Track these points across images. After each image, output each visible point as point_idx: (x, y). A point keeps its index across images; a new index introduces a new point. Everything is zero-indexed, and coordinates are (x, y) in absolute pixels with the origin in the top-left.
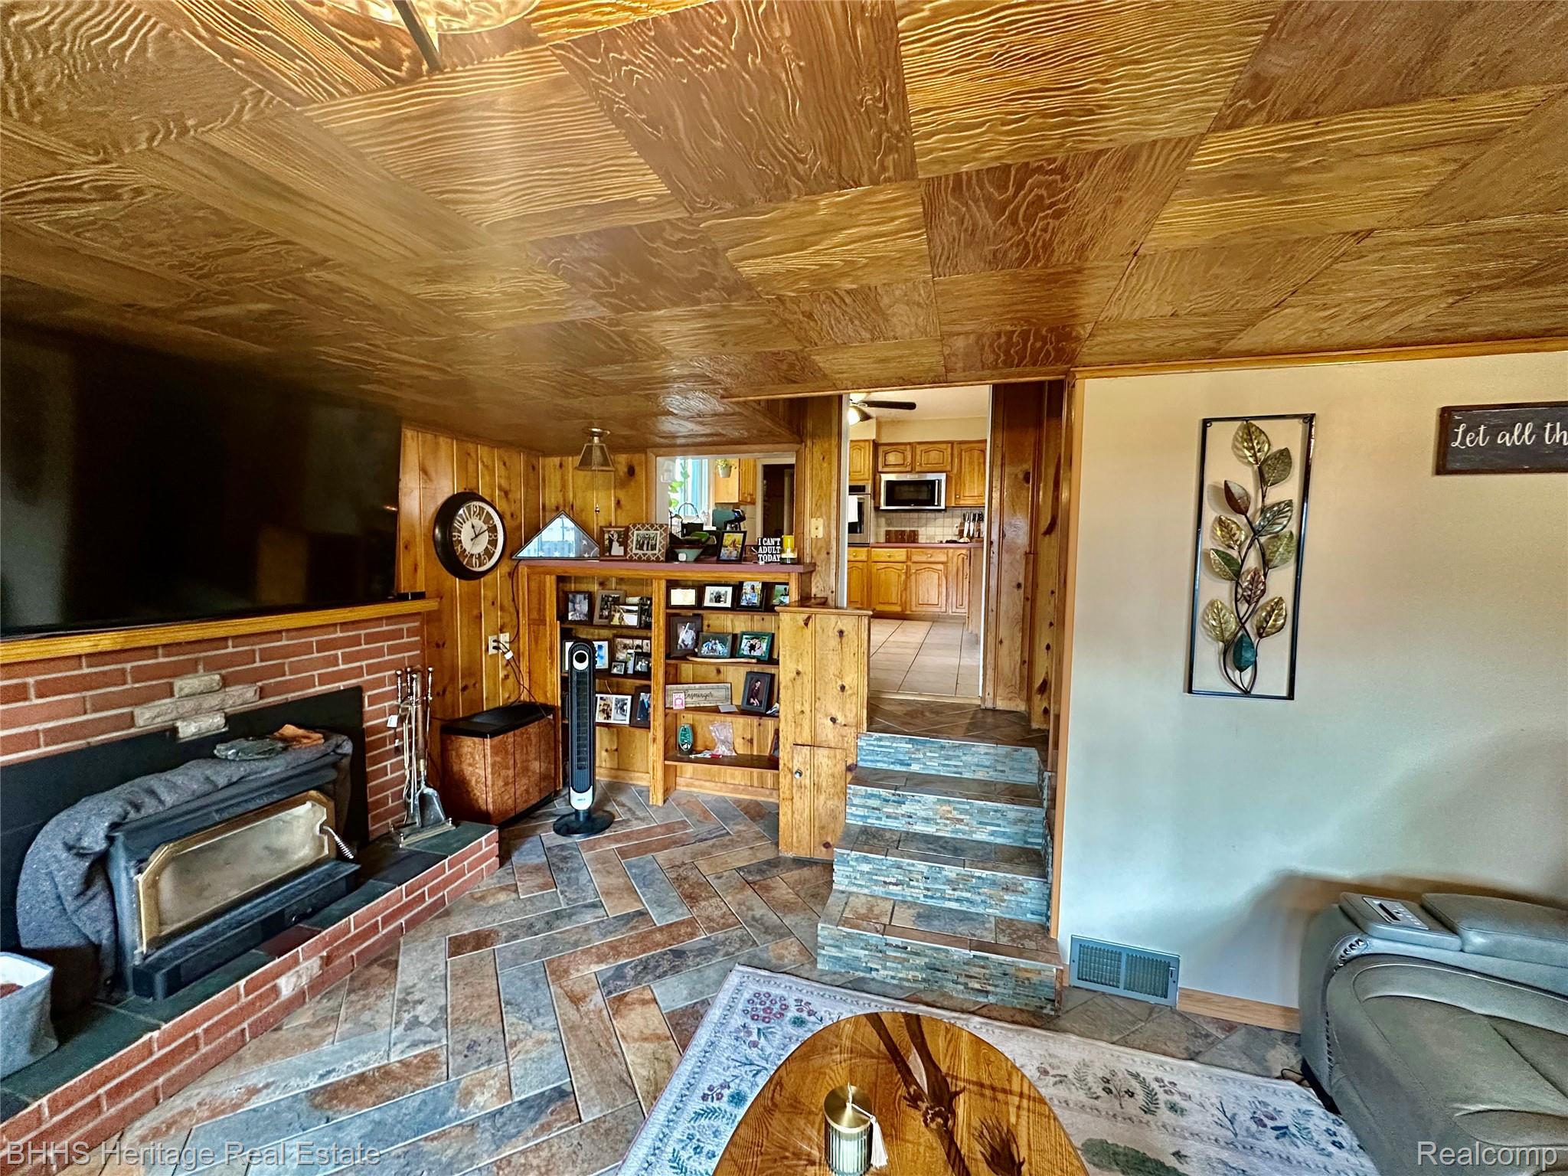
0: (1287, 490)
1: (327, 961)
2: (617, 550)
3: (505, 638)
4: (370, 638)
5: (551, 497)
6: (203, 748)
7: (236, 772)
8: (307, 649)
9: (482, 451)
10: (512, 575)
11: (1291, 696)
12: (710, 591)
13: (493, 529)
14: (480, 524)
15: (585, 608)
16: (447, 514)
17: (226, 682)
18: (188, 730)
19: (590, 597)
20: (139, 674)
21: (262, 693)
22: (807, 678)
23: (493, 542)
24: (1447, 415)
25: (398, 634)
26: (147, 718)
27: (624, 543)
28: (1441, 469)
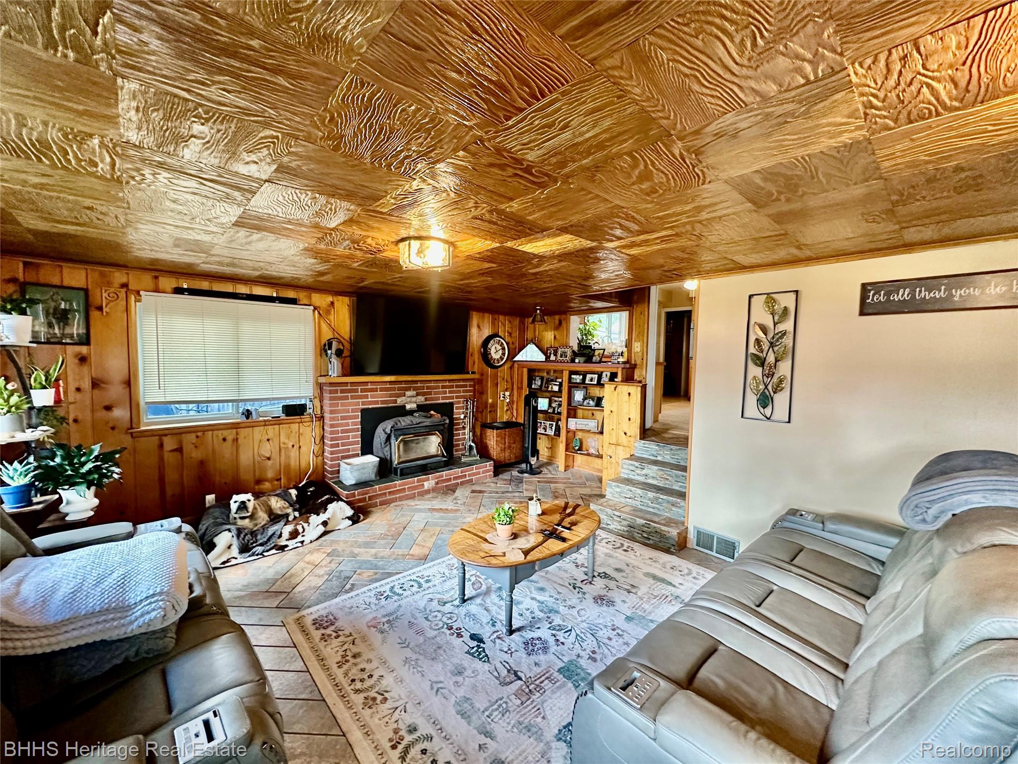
1: (437, 483)
2: (553, 358)
3: (507, 394)
4: (457, 386)
5: (529, 335)
6: (411, 413)
7: (418, 420)
8: (438, 387)
9: (501, 318)
10: (512, 367)
11: (789, 422)
12: (589, 376)
13: (503, 349)
14: (499, 347)
15: (539, 383)
16: (486, 343)
17: (417, 395)
18: (408, 407)
19: (542, 378)
20: (399, 389)
21: (426, 400)
22: (615, 413)
23: (504, 354)
24: (864, 286)
25: (465, 386)
26: (400, 401)
27: (555, 355)
28: (862, 313)
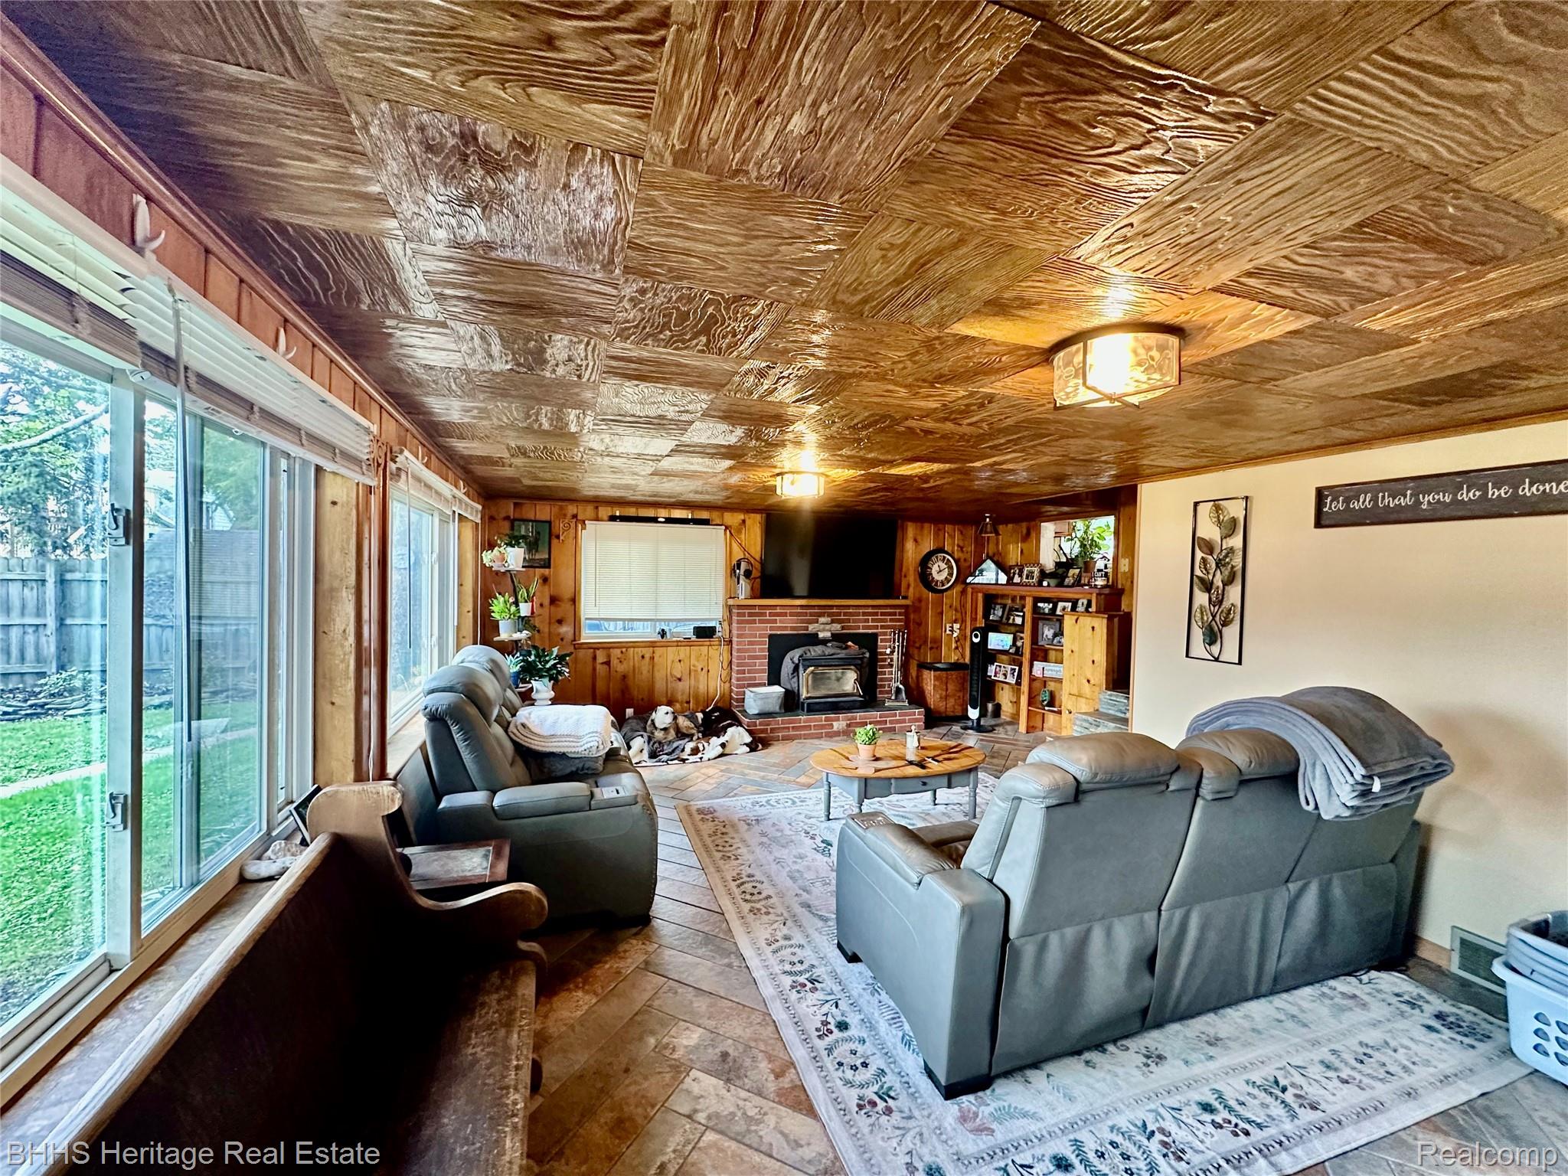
0: (1236, 541)
1: (849, 726)
2: (1017, 579)
3: (956, 626)
4: (883, 614)
5: (991, 548)
6: (824, 642)
7: (832, 651)
8: (858, 614)
9: (948, 528)
10: (963, 592)
11: (1240, 663)
12: (1061, 605)
13: (950, 568)
14: (943, 566)
15: (999, 613)
16: (925, 561)
17: (833, 622)
18: (821, 635)
19: (1004, 607)
20: (811, 615)
21: (843, 628)
22: (1076, 654)
23: (951, 575)
24: (1320, 494)
25: (894, 614)
26: (812, 628)
27: (1020, 575)
28: (1319, 524)
